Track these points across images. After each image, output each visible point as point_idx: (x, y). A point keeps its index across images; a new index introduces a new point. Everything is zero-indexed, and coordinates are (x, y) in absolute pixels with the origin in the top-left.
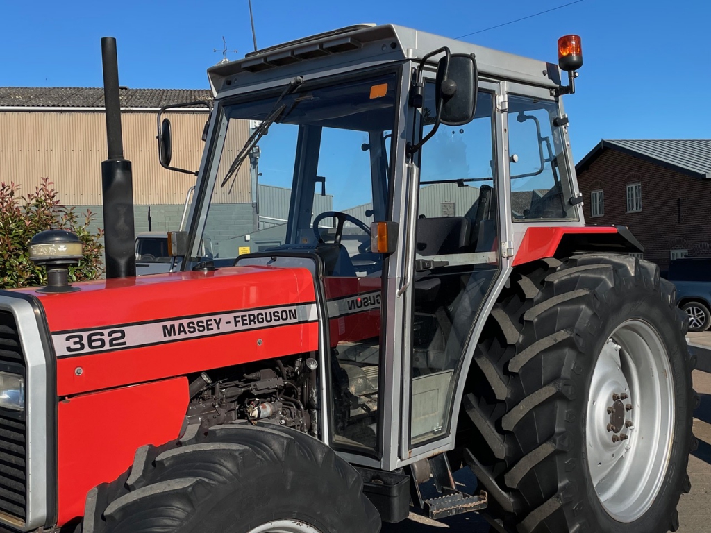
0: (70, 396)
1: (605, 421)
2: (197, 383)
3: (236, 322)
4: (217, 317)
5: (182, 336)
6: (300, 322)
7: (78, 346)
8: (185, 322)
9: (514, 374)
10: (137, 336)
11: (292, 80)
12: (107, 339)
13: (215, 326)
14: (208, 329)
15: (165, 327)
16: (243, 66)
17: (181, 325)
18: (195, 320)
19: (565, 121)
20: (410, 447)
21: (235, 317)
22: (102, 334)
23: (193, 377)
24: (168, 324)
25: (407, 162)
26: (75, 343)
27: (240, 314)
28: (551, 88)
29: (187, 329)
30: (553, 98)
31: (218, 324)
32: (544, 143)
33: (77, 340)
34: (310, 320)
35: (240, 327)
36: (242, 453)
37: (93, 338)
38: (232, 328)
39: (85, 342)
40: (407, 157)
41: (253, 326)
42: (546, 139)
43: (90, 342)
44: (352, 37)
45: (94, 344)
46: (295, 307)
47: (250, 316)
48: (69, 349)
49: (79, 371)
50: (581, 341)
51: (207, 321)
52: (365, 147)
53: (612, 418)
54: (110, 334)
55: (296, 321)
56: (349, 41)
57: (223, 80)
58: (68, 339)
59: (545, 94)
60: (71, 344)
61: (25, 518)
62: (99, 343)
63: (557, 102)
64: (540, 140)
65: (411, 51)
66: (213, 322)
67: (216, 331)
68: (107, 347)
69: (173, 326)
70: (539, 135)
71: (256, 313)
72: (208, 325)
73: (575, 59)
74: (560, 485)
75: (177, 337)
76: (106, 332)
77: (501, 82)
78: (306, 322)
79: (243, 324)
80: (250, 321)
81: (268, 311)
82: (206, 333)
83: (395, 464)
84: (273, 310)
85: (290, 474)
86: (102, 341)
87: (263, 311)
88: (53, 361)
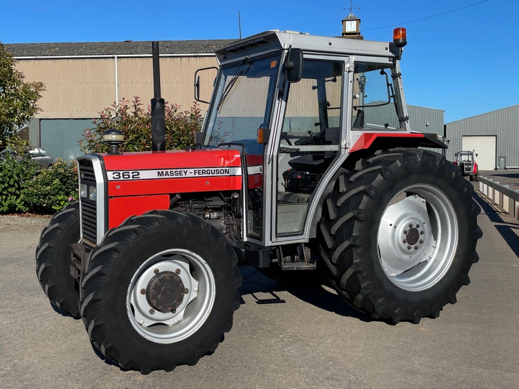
0: (114, 197)
1: (402, 237)
2: (174, 199)
3: (195, 173)
4: (185, 170)
5: (167, 177)
6: (231, 176)
7: (118, 177)
8: (169, 171)
9: (338, 207)
10: (145, 175)
11: (243, 58)
12: (131, 175)
13: (184, 173)
14: (180, 175)
15: (159, 173)
16: (228, 50)
17: (167, 172)
18: (174, 170)
19: (400, 74)
20: (277, 237)
21: (195, 171)
22: (129, 173)
23: (172, 195)
24: (160, 171)
25: (279, 100)
26: (117, 176)
27: (197, 169)
28: (390, 57)
29: (169, 174)
30: (391, 62)
31: (185, 173)
32: (390, 87)
33: (118, 174)
34: (237, 174)
35: (197, 175)
36: (162, 219)
37: (125, 174)
38: (193, 175)
39: (121, 175)
40: (279, 97)
41: (204, 175)
42: (391, 85)
43: (123, 176)
44: (264, 37)
45: (125, 177)
46: (229, 168)
47: (203, 171)
48: (114, 178)
49: (118, 187)
50: (373, 192)
51: (180, 171)
52: (314, 88)
53: (407, 237)
54: (133, 173)
55: (229, 175)
56: (263, 39)
57: (222, 57)
58: (114, 174)
59: (386, 61)
60: (115, 176)
61: (96, 243)
62: (127, 177)
63: (394, 65)
64: (388, 85)
65: (286, 45)
66: (183, 172)
67: (184, 176)
68: (131, 178)
69: (162, 172)
70: (387, 82)
71: (206, 169)
72: (180, 173)
73: (401, 41)
74: (355, 262)
75: (164, 177)
76: (131, 172)
77: (350, 56)
78: (235, 175)
79: (199, 174)
80: (203, 173)
81: (213, 169)
82: (179, 176)
83: (268, 243)
84: (215, 169)
85: (186, 231)
86: (129, 176)
87: (210, 169)
88: (107, 182)
